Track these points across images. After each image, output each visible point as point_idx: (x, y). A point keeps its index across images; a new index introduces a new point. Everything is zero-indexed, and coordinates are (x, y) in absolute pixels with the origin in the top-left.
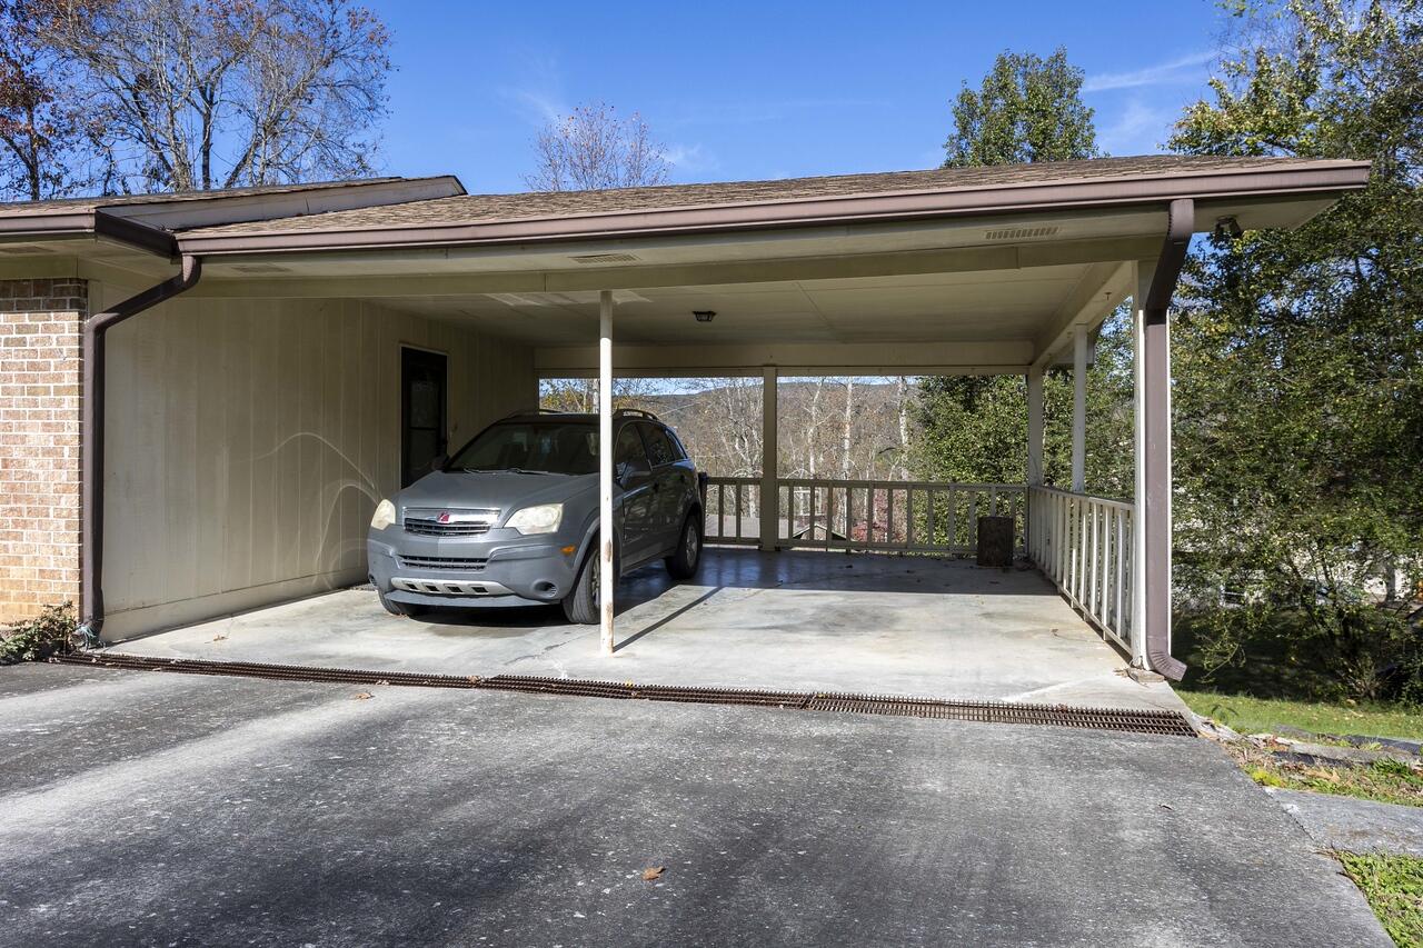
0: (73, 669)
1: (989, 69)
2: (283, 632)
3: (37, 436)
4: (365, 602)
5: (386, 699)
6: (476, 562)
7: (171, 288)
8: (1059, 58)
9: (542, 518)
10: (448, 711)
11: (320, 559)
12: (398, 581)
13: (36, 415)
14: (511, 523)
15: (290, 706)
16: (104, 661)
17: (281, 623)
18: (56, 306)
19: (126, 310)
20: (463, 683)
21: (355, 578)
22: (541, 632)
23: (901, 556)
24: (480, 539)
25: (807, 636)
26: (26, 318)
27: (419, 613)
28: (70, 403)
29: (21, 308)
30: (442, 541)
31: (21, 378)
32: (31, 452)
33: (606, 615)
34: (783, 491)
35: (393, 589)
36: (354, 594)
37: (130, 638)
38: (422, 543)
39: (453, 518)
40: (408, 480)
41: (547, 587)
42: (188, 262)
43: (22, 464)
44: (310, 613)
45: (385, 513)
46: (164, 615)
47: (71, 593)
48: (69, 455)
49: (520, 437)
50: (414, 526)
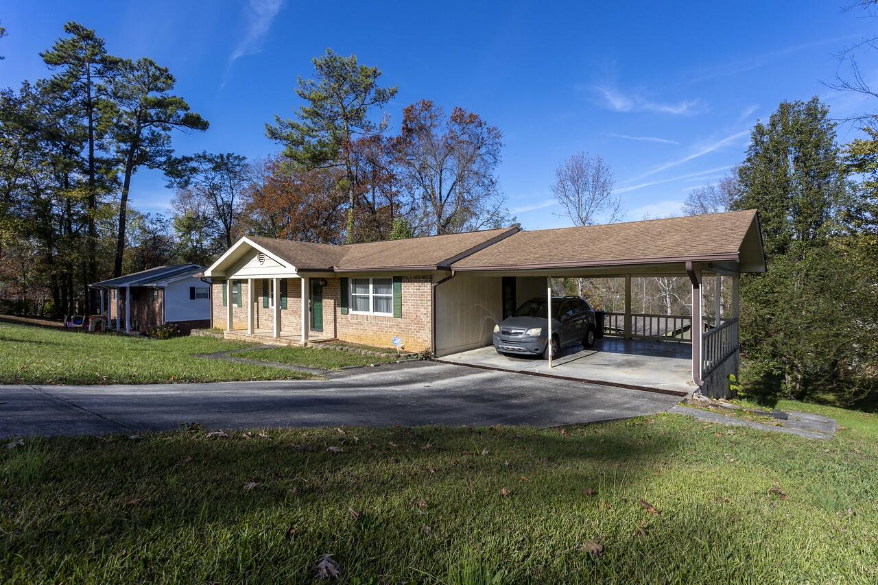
0: (432, 362)
1: (775, 110)
2: (473, 357)
3: (423, 310)
4: (493, 350)
5: (496, 374)
6: (519, 342)
7: (450, 277)
8: (815, 100)
9: (535, 332)
10: (508, 377)
11: (481, 338)
12: (500, 346)
13: (422, 306)
14: (528, 333)
15: (477, 373)
16: (438, 361)
17: (473, 355)
18: (426, 282)
19: (440, 282)
20: (514, 371)
21: (490, 344)
22: (536, 361)
23: (679, 343)
24: (520, 336)
25: (612, 368)
26: (420, 284)
27: (506, 354)
28: (429, 303)
29: (419, 282)
30: (510, 337)
31: (419, 297)
32: (422, 314)
33: (550, 359)
34: (633, 318)
35: (499, 348)
36: (490, 347)
37: (441, 356)
38: (506, 337)
39: (513, 331)
40: (504, 317)
41: (537, 350)
42: (453, 272)
43: (420, 316)
44: (479, 352)
45: (497, 329)
46: (447, 351)
47: (430, 346)
48: (429, 315)
49: (534, 306)
50: (504, 333)
